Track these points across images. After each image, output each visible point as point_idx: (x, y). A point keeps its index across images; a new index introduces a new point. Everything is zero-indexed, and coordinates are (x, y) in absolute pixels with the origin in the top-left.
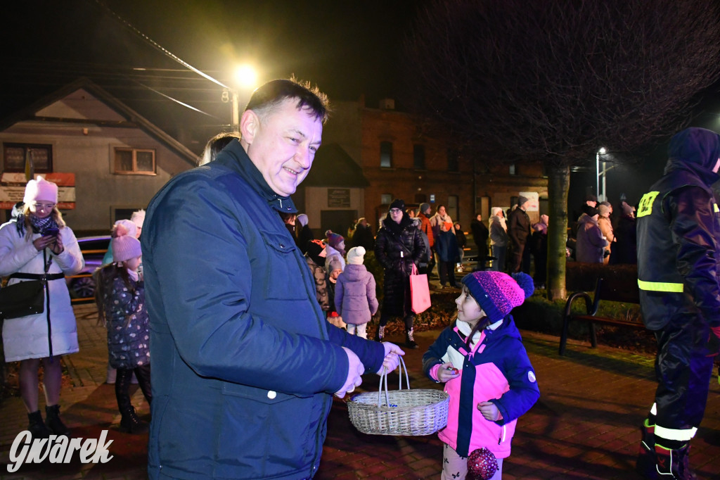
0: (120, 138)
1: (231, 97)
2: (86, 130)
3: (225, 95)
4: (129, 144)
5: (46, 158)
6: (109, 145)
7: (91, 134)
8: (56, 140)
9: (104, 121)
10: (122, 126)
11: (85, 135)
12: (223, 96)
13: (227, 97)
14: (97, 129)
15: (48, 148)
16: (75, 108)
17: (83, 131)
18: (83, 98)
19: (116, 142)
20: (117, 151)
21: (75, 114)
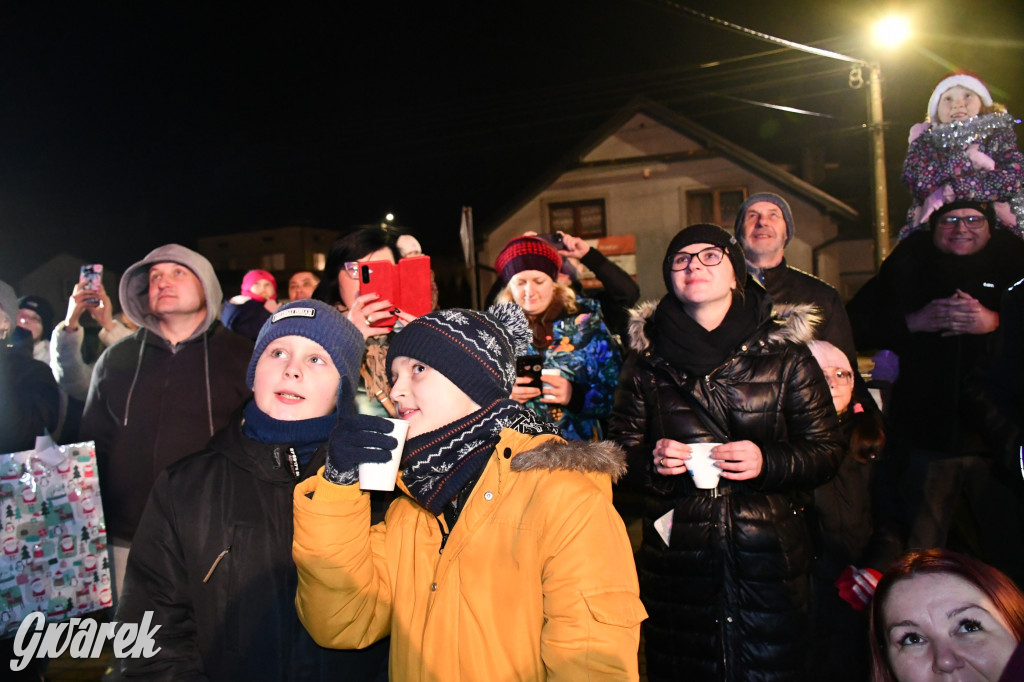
0: (693, 176)
1: (866, 75)
2: (647, 171)
3: (855, 75)
4: (706, 183)
5: (599, 218)
6: (679, 189)
7: (655, 175)
8: (610, 191)
9: (669, 155)
10: (695, 157)
11: (646, 178)
12: (852, 78)
13: (859, 77)
14: (662, 167)
15: (600, 203)
16: (630, 142)
17: (642, 173)
18: (642, 126)
19: (688, 182)
20: (691, 195)
21: (630, 151)
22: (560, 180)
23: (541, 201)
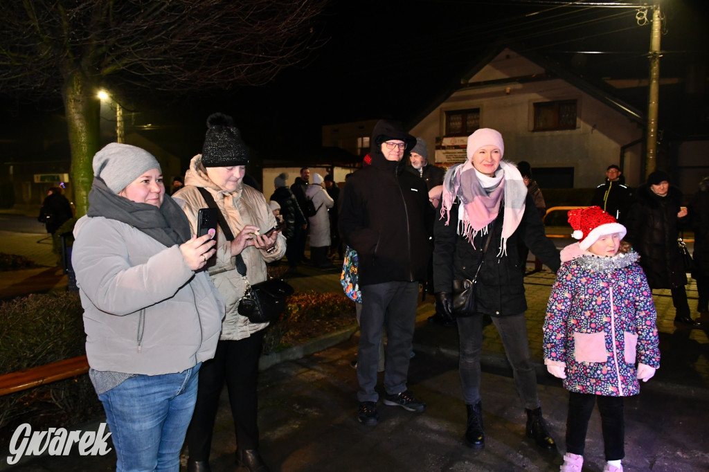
0: (539, 92)
2: (508, 89)
6: (529, 101)
7: (513, 92)
8: (483, 103)
10: (539, 78)
11: (508, 94)
12: (638, 18)
14: (519, 86)
15: (477, 111)
17: (505, 90)
18: (508, 57)
19: (536, 97)
20: (538, 106)
21: (499, 75)
22: (454, 95)
23: (441, 109)
